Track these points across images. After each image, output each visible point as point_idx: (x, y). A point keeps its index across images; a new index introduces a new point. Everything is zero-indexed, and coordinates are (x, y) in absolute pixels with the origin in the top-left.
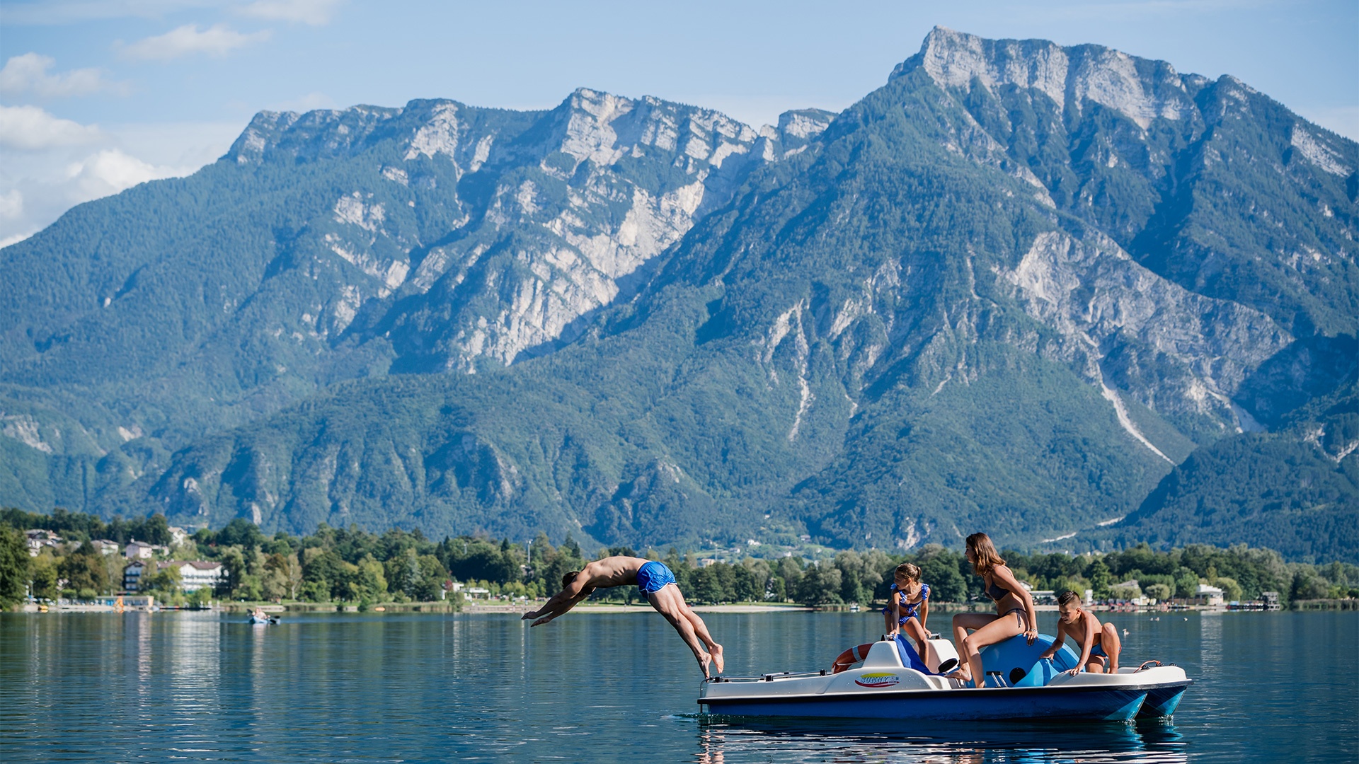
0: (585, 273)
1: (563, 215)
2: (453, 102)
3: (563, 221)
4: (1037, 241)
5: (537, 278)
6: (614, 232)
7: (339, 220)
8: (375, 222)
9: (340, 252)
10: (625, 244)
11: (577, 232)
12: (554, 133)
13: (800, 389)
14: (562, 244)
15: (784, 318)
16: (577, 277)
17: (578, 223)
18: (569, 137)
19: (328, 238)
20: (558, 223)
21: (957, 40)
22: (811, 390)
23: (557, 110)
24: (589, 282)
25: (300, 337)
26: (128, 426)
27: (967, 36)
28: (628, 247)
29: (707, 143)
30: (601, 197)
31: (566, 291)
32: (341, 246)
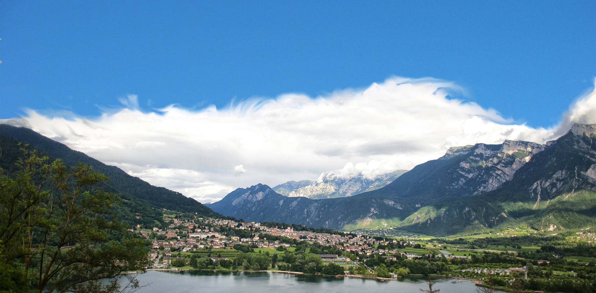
0: (504, 175)
1: (500, 164)
2: (483, 144)
3: (500, 165)
4: (592, 166)
5: (494, 176)
6: (511, 166)
7: (461, 166)
8: (467, 166)
9: (460, 172)
10: (513, 168)
11: (503, 167)
12: (502, 148)
13: (538, 197)
14: (499, 170)
15: (535, 183)
16: (502, 175)
17: (503, 165)
18: (504, 149)
19: (458, 170)
20: (499, 165)
21: (580, 125)
22: (540, 197)
23: (502, 144)
24: (505, 176)
25: (452, 188)
26: (418, 204)
27: (582, 124)
28: (514, 169)
29: (531, 148)
30: (508, 160)
31: (500, 178)
32: (460, 171)
